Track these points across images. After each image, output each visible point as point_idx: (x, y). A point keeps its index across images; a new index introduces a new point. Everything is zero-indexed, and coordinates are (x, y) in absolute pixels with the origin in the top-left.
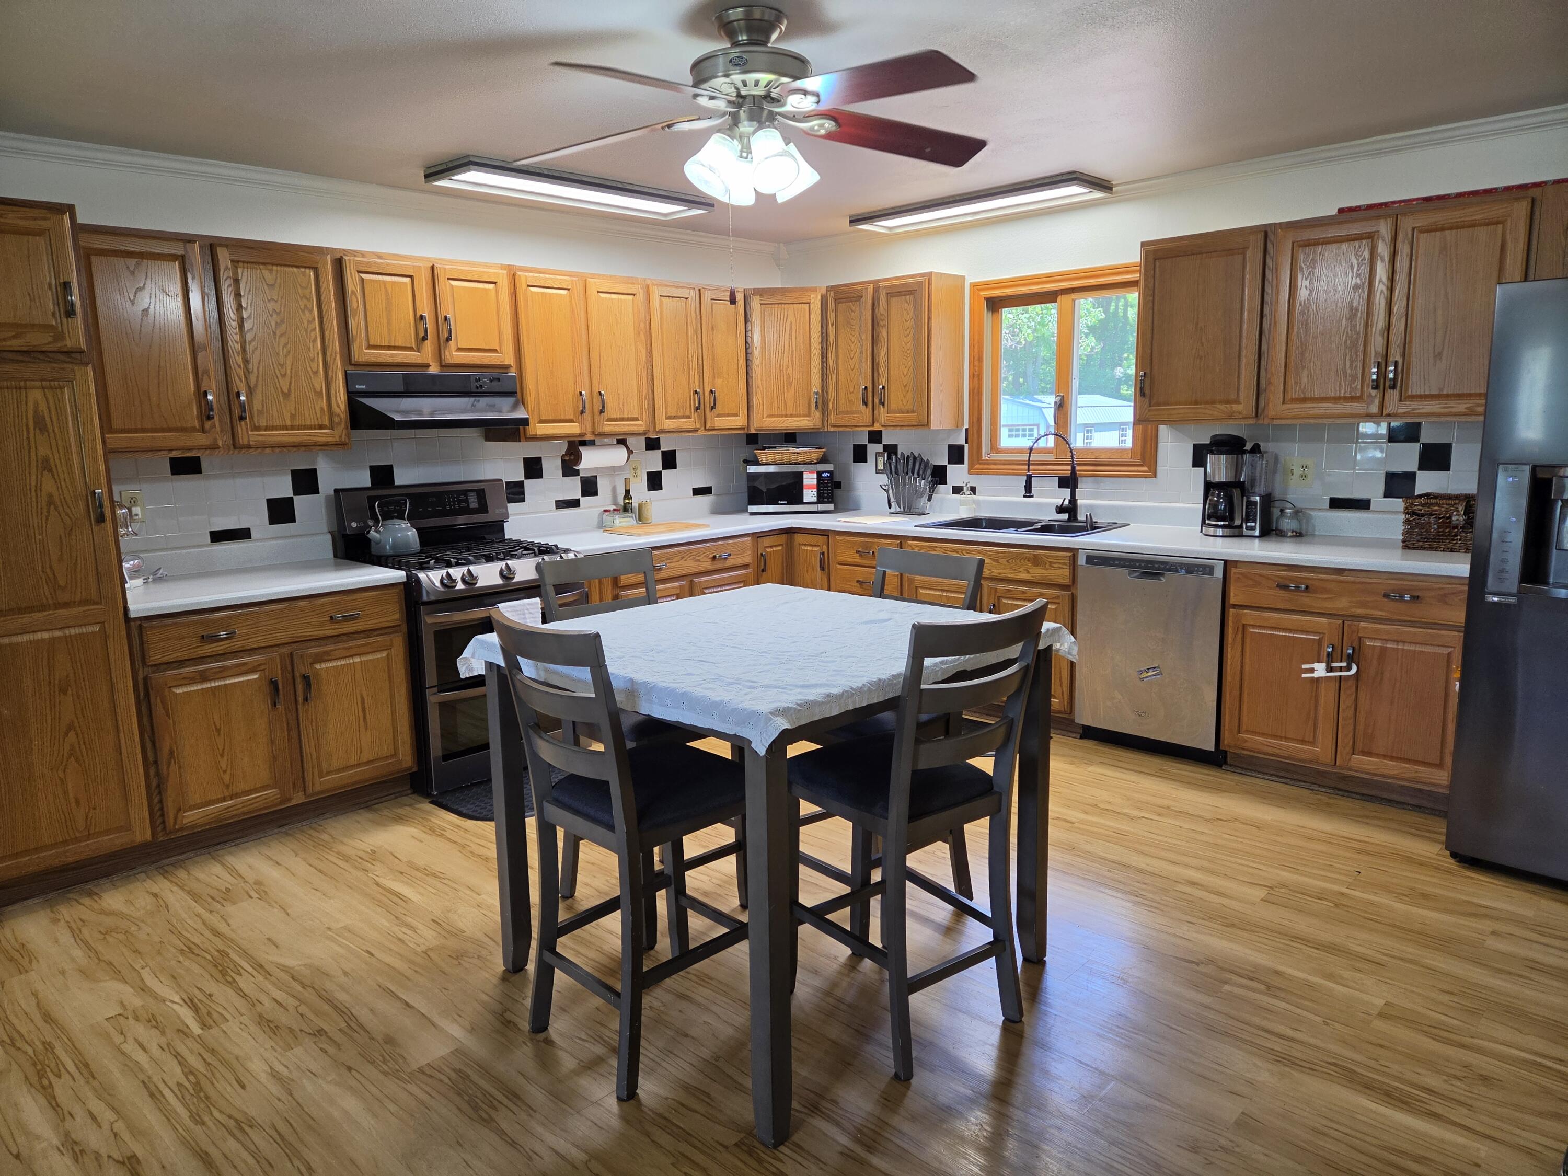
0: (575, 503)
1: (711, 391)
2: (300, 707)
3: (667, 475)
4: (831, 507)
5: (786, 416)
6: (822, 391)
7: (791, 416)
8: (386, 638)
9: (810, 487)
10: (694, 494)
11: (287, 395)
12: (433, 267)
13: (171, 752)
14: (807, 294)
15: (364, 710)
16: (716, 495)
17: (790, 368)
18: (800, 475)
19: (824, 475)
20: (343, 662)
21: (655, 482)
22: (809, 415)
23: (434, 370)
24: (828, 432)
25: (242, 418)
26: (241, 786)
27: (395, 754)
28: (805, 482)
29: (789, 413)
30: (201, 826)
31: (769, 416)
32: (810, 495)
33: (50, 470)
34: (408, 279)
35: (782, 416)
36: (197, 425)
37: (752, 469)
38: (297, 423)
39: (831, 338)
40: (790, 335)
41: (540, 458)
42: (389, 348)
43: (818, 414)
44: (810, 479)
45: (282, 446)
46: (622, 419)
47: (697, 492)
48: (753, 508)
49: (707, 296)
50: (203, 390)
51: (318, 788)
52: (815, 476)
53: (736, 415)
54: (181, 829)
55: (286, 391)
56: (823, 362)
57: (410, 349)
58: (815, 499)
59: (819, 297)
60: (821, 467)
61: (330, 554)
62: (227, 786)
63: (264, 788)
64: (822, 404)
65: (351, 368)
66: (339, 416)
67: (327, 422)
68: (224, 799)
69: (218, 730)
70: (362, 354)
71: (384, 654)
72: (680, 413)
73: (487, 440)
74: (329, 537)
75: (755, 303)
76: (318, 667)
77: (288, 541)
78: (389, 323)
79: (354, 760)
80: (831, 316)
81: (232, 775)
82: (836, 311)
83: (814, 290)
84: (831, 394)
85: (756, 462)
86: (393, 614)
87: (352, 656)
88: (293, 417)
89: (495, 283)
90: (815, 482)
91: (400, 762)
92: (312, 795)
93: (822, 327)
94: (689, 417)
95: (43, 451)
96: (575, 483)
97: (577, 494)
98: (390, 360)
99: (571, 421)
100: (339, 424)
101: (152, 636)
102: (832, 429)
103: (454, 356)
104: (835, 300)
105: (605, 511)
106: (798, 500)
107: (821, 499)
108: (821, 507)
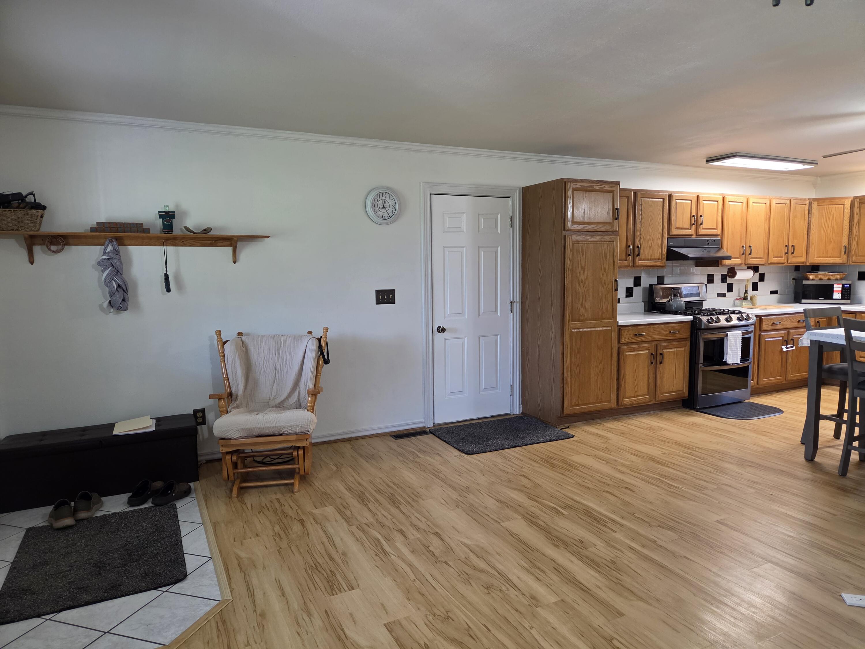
0: (724, 295)
1: (793, 246)
2: (658, 366)
3: (760, 284)
4: (849, 301)
5: (827, 257)
6: (848, 246)
7: (830, 257)
8: (684, 342)
9: (837, 291)
10: (770, 294)
11: (650, 247)
12: (698, 196)
13: (623, 376)
14: (843, 200)
15: (676, 369)
16: (780, 294)
17: (831, 234)
18: (832, 286)
19: (845, 286)
20: (671, 350)
21: (755, 287)
22: (840, 257)
23: (694, 237)
24: (850, 265)
25: (638, 255)
26: (639, 393)
27: (683, 390)
28: (835, 289)
29: (829, 256)
30: (629, 405)
31: (817, 257)
32: (837, 295)
33: (606, 272)
34: (690, 202)
35: (825, 257)
36: (625, 258)
37: (804, 282)
38: (652, 258)
39: (856, 220)
40: (833, 219)
41: (713, 275)
42: (682, 228)
43: (845, 256)
44: (838, 288)
45: (647, 266)
46: (756, 258)
47: (772, 293)
48: (803, 301)
49: (793, 202)
50: (628, 245)
51: (660, 399)
52: (841, 286)
53: (801, 257)
54: (623, 405)
55: (650, 245)
56: (849, 232)
57: (688, 229)
58: (840, 298)
59: (850, 202)
60: (844, 282)
61: (643, 311)
62: (636, 392)
63: (645, 395)
64: (848, 251)
65: (669, 237)
66: (664, 255)
67: (660, 258)
68: (634, 397)
69: (636, 370)
70: (674, 231)
71: (683, 349)
72: (779, 256)
73: (696, 266)
74: (643, 303)
75: (815, 205)
76: (664, 351)
77: (632, 304)
78: (683, 219)
79: (671, 390)
80: (856, 210)
81: (637, 388)
82: (860, 208)
83: (846, 198)
84: (854, 247)
85: (807, 279)
86: (686, 333)
87: (674, 348)
88: (651, 256)
89: (717, 201)
90: (841, 289)
91: (684, 393)
92: (658, 401)
93: (850, 215)
94: (782, 257)
95: (605, 266)
96: (725, 285)
97: (725, 291)
98: (682, 233)
99: (738, 258)
100: (664, 258)
101: (624, 333)
102: (853, 264)
103: (702, 231)
104: (860, 203)
105: (736, 299)
106: (831, 297)
107: (843, 297)
108: (843, 301)
